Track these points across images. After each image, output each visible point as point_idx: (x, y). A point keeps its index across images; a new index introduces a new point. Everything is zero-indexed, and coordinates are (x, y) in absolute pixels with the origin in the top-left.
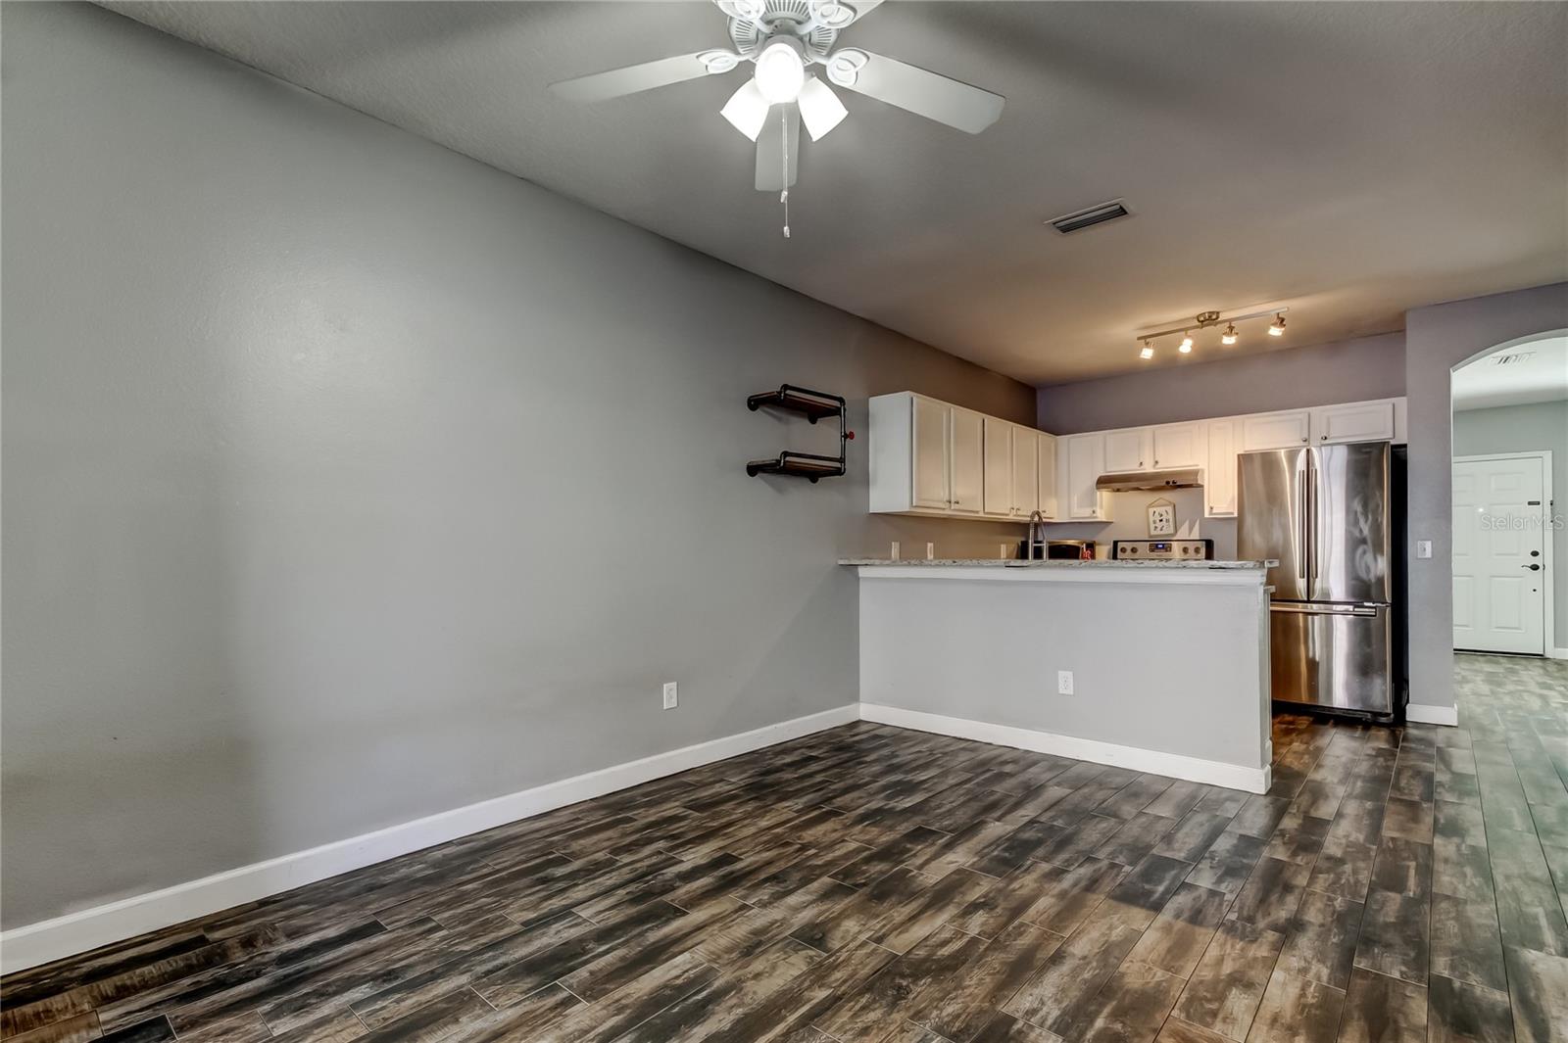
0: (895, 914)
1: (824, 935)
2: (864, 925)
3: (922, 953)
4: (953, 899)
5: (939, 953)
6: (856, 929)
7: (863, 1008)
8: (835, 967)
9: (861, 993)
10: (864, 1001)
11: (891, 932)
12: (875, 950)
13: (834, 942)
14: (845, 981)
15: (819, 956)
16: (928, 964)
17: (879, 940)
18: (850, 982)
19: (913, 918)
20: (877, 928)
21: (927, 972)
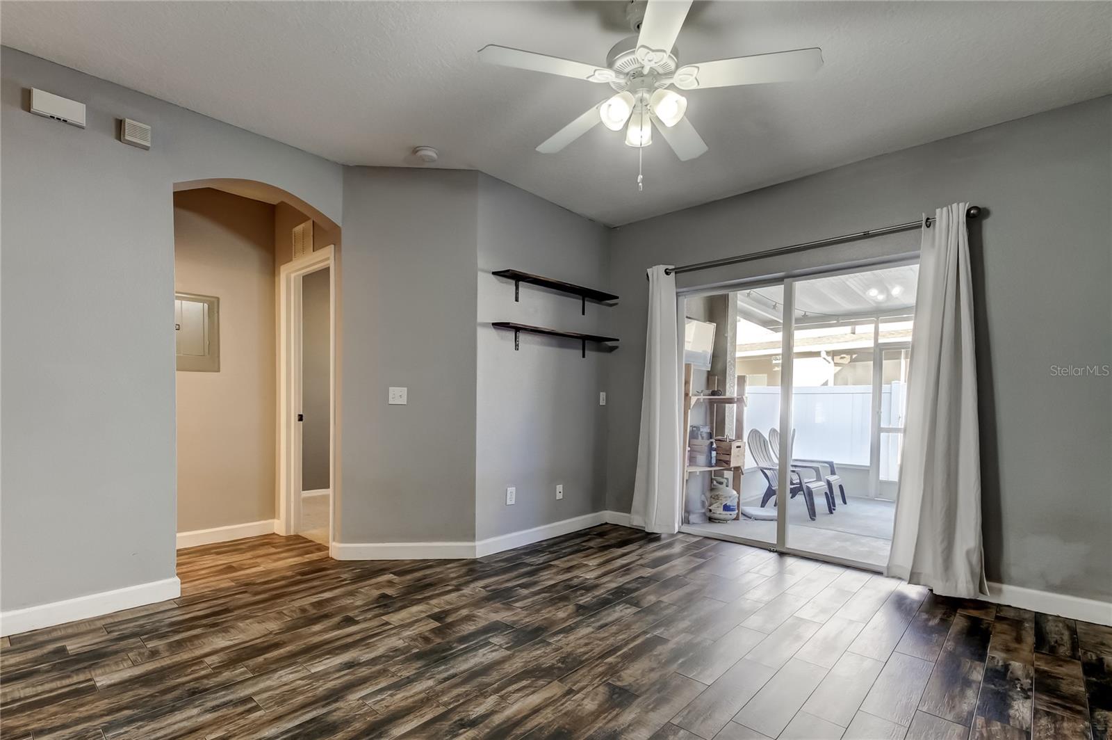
0: (549, 715)
1: (611, 697)
2: (579, 705)
3: (541, 682)
4: (491, 731)
5: (529, 682)
6: (585, 702)
7: (587, 653)
8: (603, 674)
9: (587, 660)
10: (586, 656)
11: (559, 698)
12: (574, 685)
13: (603, 691)
14: (596, 666)
15: (613, 681)
16: (539, 675)
17: (570, 692)
18: (593, 665)
19: (536, 711)
20: (569, 702)
21: (544, 670)
